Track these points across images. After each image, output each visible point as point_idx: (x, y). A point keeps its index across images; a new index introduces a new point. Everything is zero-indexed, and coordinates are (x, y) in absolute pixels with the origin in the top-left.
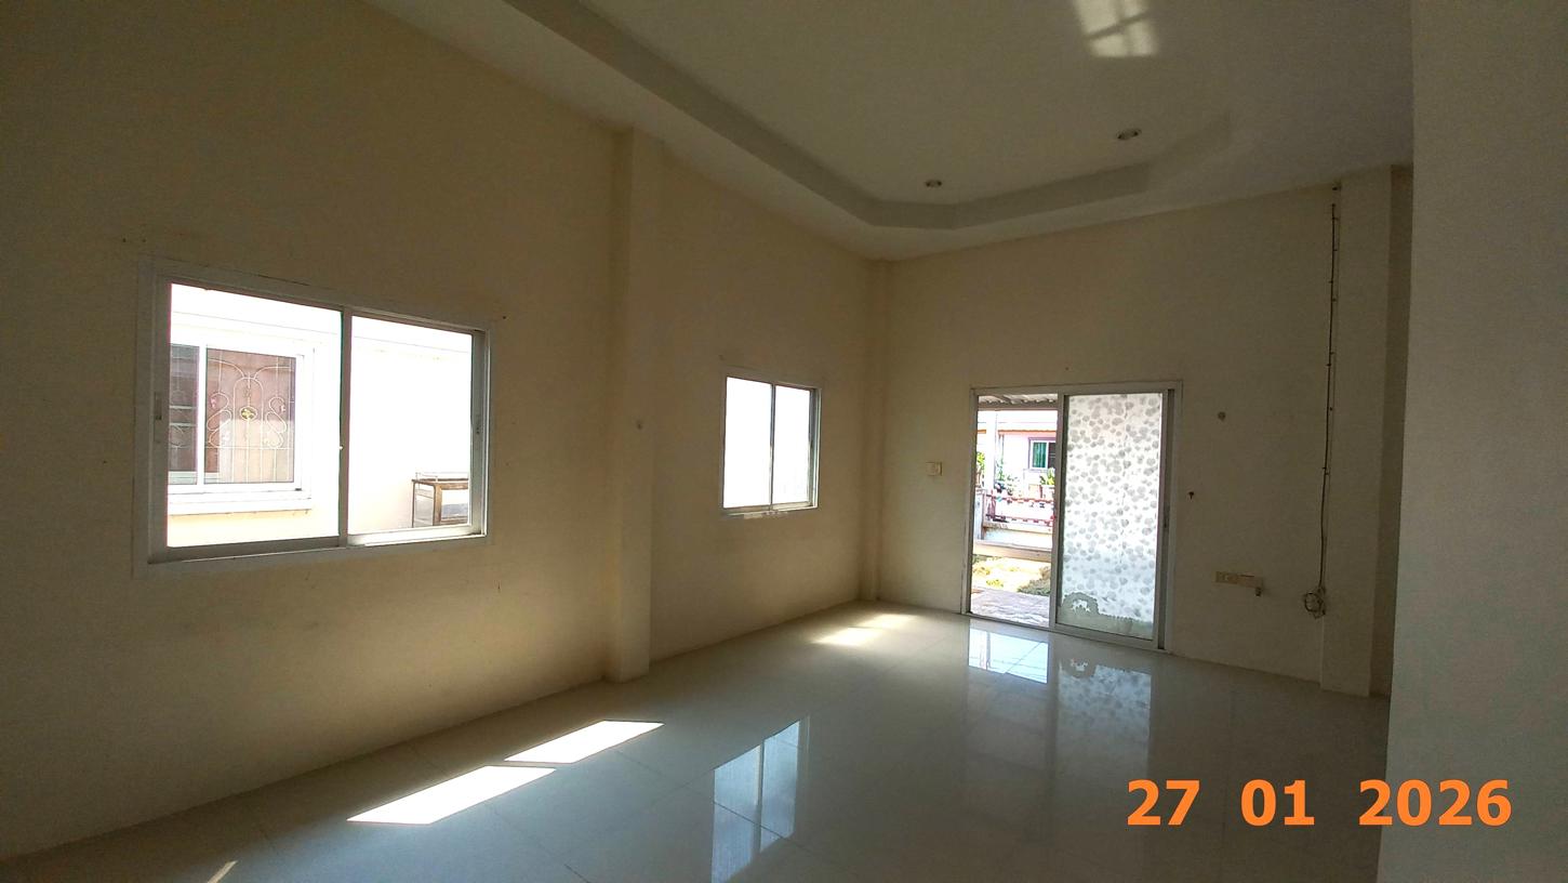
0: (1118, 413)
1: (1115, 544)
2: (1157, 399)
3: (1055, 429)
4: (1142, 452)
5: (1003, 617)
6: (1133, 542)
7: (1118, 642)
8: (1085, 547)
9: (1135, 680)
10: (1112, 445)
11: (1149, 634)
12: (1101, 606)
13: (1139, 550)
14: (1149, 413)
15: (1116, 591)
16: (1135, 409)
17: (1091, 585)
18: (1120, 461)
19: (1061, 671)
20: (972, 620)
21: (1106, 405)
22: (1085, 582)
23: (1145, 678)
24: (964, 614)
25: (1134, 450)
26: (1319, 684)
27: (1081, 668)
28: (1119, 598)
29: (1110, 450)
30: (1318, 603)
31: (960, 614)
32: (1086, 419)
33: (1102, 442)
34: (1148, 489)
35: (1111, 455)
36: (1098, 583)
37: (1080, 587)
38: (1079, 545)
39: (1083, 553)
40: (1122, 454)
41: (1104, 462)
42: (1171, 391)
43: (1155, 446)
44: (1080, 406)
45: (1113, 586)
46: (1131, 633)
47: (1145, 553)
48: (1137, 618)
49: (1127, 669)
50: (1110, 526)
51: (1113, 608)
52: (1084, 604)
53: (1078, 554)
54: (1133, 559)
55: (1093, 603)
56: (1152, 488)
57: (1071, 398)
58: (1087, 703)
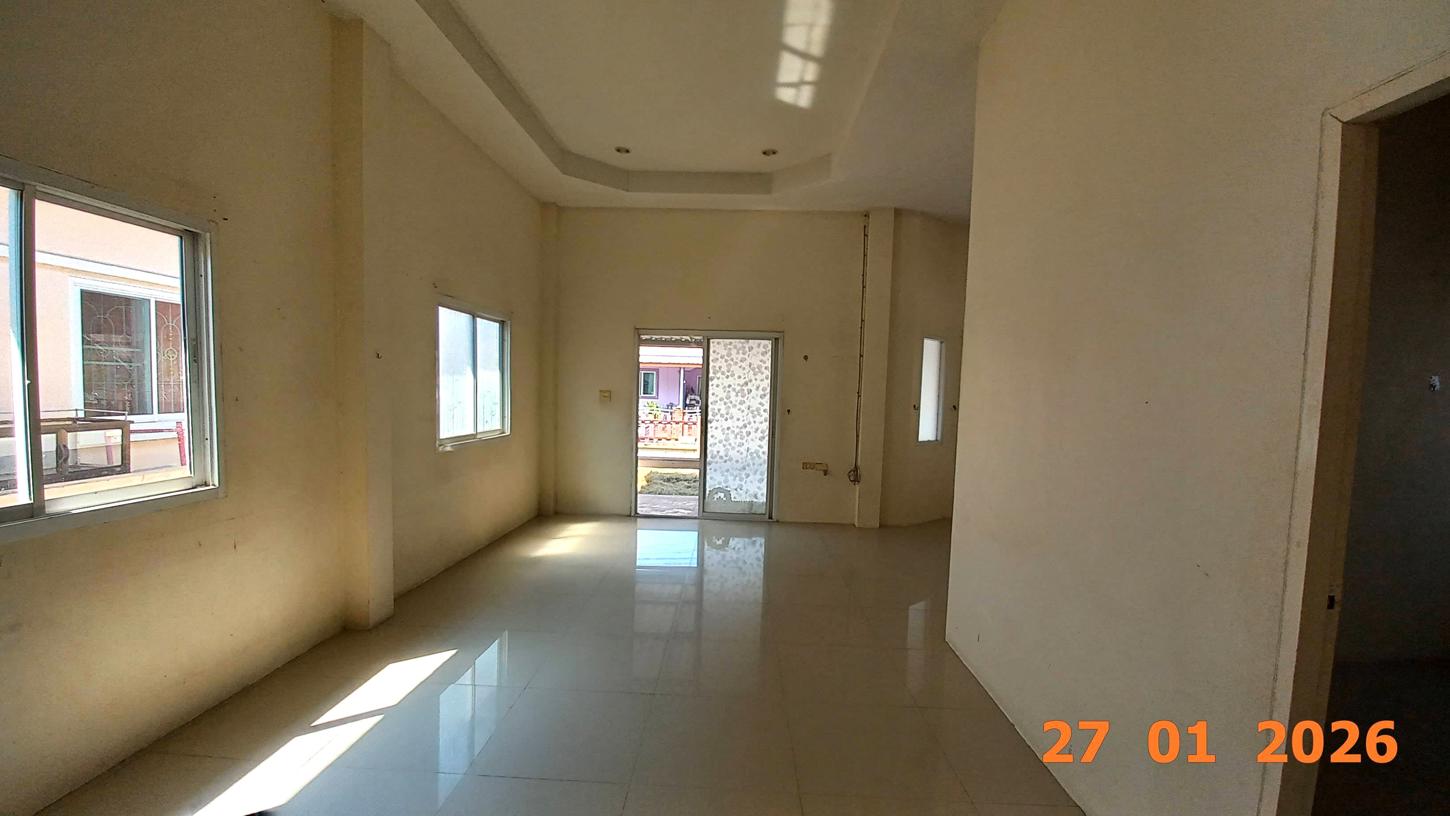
0: (744, 354)
1: (742, 449)
2: (768, 344)
3: (701, 363)
4: (758, 382)
5: (659, 514)
6: (754, 447)
7: (745, 519)
8: (722, 453)
9: (754, 543)
10: (740, 377)
11: (762, 510)
12: (733, 494)
13: (757, 452)
14: (763, 354)
15: (743, 483)
16: (754, 351)
17: (726, 481)
18: (744, 390)
19: (706, 547)
20: (639, 520)
21: (735, 347)
22: (722, 479)
23: (761, 541)
24: (632, 515)
25: (754, 381)
26: (854, 525)
27: (720, 542)
28: (744, 488)
29: (738, 381)
30: (855, 476)
31: (630, 516)
32: (722, 357)
33: (733, 375)
34: (762, 409)
35: (739, 385)
36: (730, 478)
37: (720, 483)
38: (718, 452)
39: (721, 457)
40: (746, 384)
41: (734, 390)
42: (776, 339)
43: (767, 378)
44: (718, 347)
45: (741, 480)
46: (753, 511)
47: (760, 454)
48: (755, 500)
49: (750, 537)
50: (739, 437)
51: (741, 495)
52: (722, 495)
53: (717, 459)
54: (753, 459)
55: (728, 494)
56: (765, 407)
57: (711, 341)
58: (724, 566)
